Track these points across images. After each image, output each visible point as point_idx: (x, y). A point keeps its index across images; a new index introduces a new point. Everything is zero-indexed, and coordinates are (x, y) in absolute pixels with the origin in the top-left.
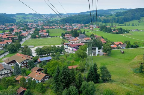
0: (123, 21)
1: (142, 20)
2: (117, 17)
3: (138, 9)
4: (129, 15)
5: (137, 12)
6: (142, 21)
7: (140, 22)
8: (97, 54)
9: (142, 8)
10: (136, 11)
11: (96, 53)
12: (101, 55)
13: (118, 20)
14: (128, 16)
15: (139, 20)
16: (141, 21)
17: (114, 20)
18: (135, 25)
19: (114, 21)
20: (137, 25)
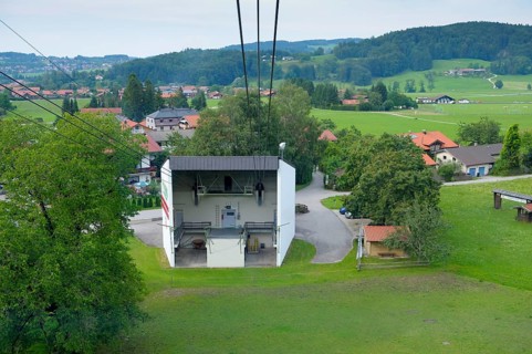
0: (369, 73)
1: (437, 72)
2: (341, 58)
3: (421, 28)
4: (390, 51)
5: (417, 41)
6: (441, 75)
7: (433, 77)
8: (283, 243)
9: (432, 28)
10: (413, 38)
11: (272, 228)
12: (334, 257)
13: (349, 70)
14: (387, 55)
15: (426, 72)
16: (434, 74)
17: (333, 72)
18: (419, 88)
19: (332, 75)
20: (426, 89)
